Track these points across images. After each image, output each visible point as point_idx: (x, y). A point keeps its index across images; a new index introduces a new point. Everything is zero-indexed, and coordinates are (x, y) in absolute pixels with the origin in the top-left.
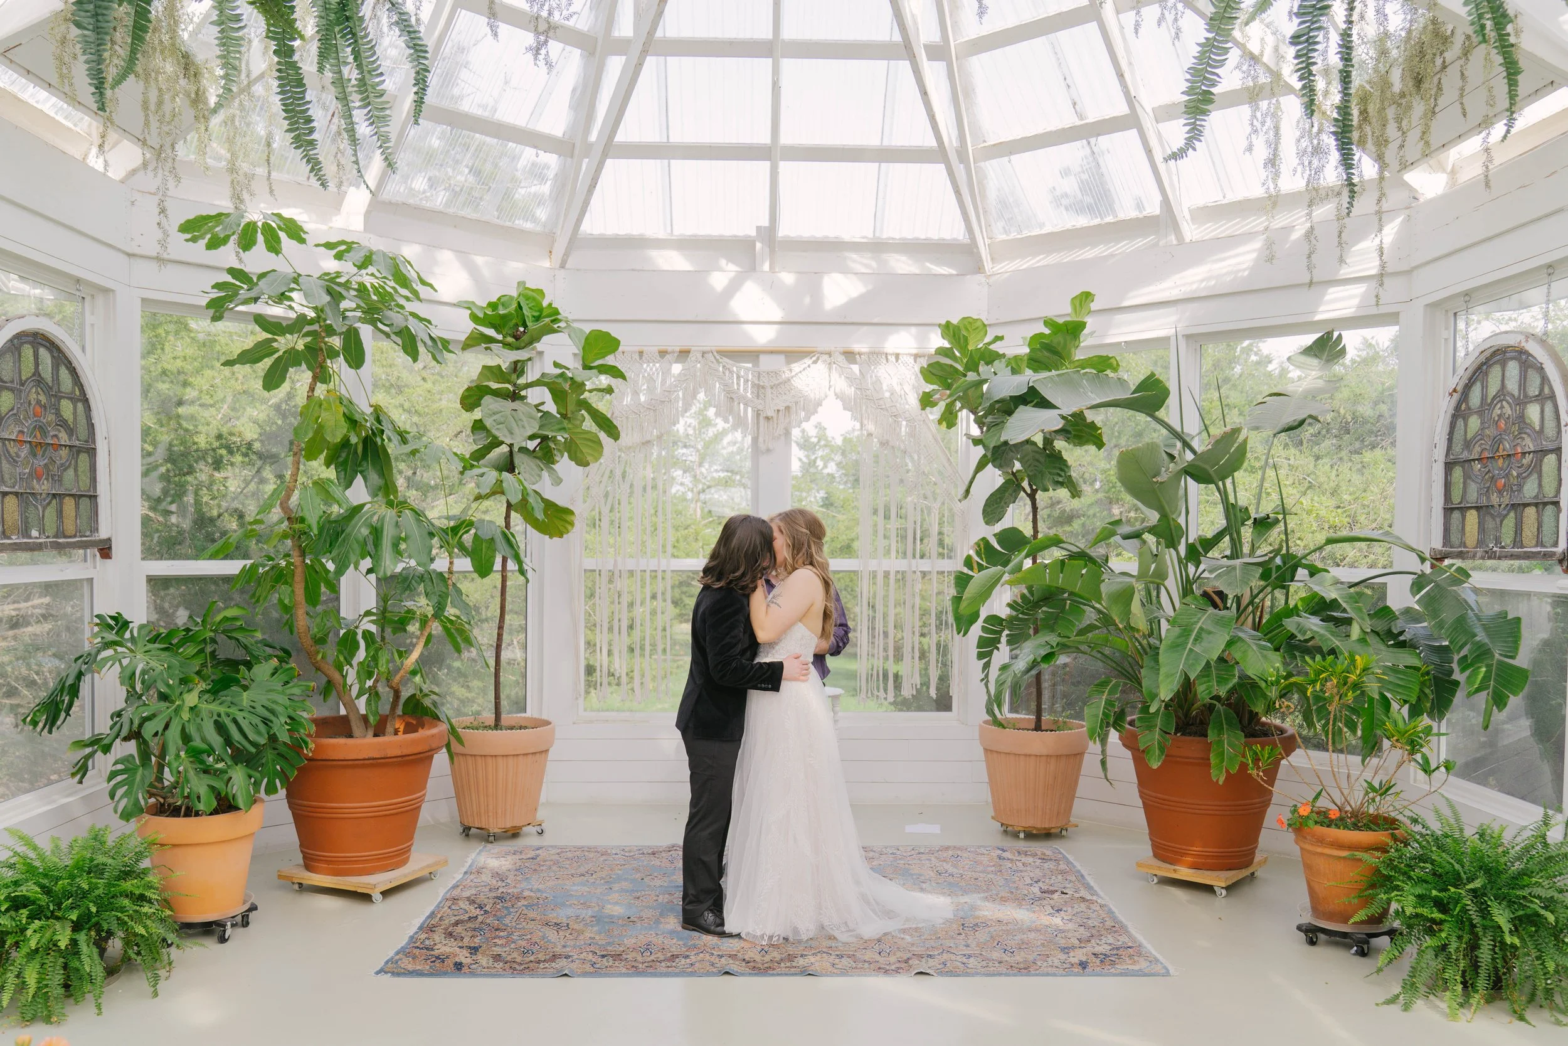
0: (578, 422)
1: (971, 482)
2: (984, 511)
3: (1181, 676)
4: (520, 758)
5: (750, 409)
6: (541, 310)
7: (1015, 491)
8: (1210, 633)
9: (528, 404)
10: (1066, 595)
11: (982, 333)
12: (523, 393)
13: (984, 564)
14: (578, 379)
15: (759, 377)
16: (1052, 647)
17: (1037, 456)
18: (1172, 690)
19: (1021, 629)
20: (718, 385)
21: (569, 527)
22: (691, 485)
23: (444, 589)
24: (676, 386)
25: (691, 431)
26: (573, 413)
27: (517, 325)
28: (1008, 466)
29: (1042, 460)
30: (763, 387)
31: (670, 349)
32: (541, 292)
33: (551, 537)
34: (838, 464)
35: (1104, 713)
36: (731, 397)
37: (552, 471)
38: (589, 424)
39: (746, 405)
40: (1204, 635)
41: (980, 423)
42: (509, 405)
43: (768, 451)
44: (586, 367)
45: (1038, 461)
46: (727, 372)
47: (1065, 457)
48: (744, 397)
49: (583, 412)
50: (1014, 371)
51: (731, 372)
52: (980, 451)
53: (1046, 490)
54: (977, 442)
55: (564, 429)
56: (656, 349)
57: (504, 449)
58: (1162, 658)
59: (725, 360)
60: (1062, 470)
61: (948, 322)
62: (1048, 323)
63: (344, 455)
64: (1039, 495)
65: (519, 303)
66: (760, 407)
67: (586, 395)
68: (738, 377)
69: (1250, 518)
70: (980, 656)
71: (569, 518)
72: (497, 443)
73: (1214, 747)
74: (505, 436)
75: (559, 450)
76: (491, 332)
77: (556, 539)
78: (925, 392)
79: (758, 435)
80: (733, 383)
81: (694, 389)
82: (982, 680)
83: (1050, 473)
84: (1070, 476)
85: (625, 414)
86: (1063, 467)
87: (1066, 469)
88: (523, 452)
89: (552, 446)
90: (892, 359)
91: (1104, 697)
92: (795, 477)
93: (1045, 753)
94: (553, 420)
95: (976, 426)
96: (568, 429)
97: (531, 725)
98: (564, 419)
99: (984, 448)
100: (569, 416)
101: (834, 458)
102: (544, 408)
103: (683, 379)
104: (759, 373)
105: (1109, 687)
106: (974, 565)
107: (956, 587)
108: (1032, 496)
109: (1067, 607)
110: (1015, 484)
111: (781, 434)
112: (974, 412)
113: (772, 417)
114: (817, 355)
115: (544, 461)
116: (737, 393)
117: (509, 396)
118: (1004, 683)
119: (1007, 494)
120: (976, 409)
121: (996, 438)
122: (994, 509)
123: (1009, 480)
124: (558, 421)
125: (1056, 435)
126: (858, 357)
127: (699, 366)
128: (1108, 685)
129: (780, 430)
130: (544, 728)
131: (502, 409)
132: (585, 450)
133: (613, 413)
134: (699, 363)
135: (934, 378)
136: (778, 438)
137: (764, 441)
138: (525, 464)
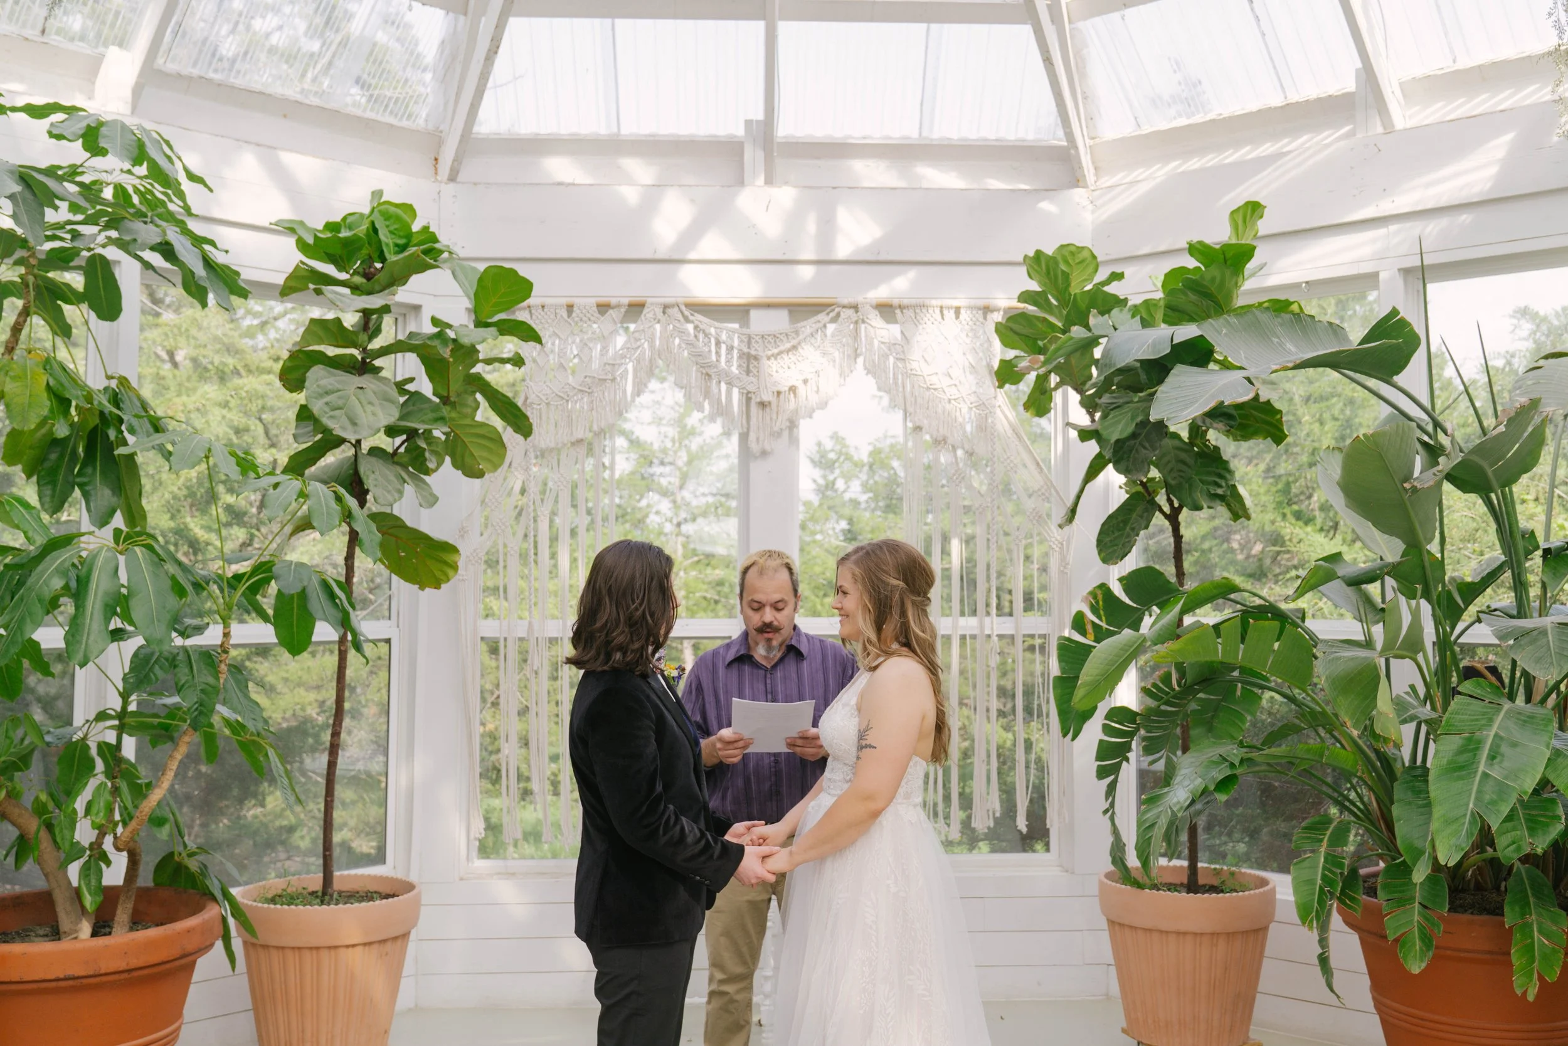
0: (469, 410)
1: (1078, 497)
2: (1099, 542)
3: (1472, 822)
4: (358, 951)
5: (735, 391)
6: (409, 235)
7: (1146, 510)
8: (1514, 745)
9: (385, 380)
10: (1236, 673)
11: (1090, 269)
12: (377, 363)
13: (1104, 625)
14: (465, 341)
15: (749, 343)
16: (1232, 765)
17: (1183, 456)
18: (1458, 848)
19: (1164, 728)
20: (686, 355)
21: (451, 572)
22: (669, 514)
23: (211, 680)
24: (624, 357)
25: (669, 445)
26: (459, 395)
27: (370, 260)
28: (1138, 470)
29: (1188, 461)
30: (756, 358)
31: (614, 301)
32: (409, 209)
33: (422, 588)
34: (864, 486)
35: (1324, 877)
36: (708, 373)
37: (421, 484)
38: (485, 414)
39: (730, 384)
40: (1504, 749)
41: (1090, 405)
42: (353, 381)
43: (764, 453)
44: (479, 324)
45: (1182, 462)
46: (701, 336)
47: (1225, 457)
48: (727, 374)
49: (479, 396)
50: (1146, 324)
51: (706, 335)
52: (1092, 448)
53: (1197, 508)
54: (1085, 435)
55: (441, 419)
56: (593, 301)
57: (346, 452)
58: (1435, 789)
59: (699, 317)
60: (1221, 477)
61: (1039, 254)
62: (1195, 249)
63: (53, 457)
64: (1184, 515)
65: (373, 223)
66: (751, 388)
67: (478, 368)
68: (718, 343)
69: (1537, 548)
70: (1102, 773)
71: (451, 558)
72: (332, 442)
73: (1517, 936)
74: (343, 428)
75: (433, 452)
76: (329, 269)
77: (429, 591)
78: (1002, 361)
79: (748, 429)
80: (710, 351)
81: (651, 360)
82: (1106, 812)
83: (1202, 482)
84: (1234, 486)
85: (544, 398)
86: (1222, 472)
87: (1228, 476)
88: (375, 456)
89: (424, 446)
90: (950, 315)
91: (1323, 850)
92: (807, 504)
93: (1209, 930)
94: (426, 406)
95: (1083, 411)
96: (452, 419)
97: (384, 890)
98: (444, 404)
99: (1099, 442)
100: (452, 399)
101: (858, 477)
102: (410, 387)
103: (635, 346)
104: (750, 337)
105: (1328, 833)
106: (1089, 628)
107: (1063, 664)
108: (1173, 518)
109: (1239, 693)
110: (1148, 498)
111: (784, 427)
112: (1079, 389)
113: (770, 403)
114: (837, 310)
115: (411, 469)
116: (716, 367)
117: (353, 368)
118: (1152, 825)
119: (1134, 516)
120: (1084, 383)
121: (1120, 427)
122: (1116, 538)
123: (1138, 493)
124: (435, 408)
125: (1208, 420)
126: (898, 311)
127: (658, 327)
128: (1327, 829)
129: (781, 423)
130: (401, 897)
131: (340, 387)
132: (477, 452)
133: (526, 398)
134: (659, 322)
135: (1016, 338)
136: (778, 435)
137: (758, 439)
138: (377, 473)
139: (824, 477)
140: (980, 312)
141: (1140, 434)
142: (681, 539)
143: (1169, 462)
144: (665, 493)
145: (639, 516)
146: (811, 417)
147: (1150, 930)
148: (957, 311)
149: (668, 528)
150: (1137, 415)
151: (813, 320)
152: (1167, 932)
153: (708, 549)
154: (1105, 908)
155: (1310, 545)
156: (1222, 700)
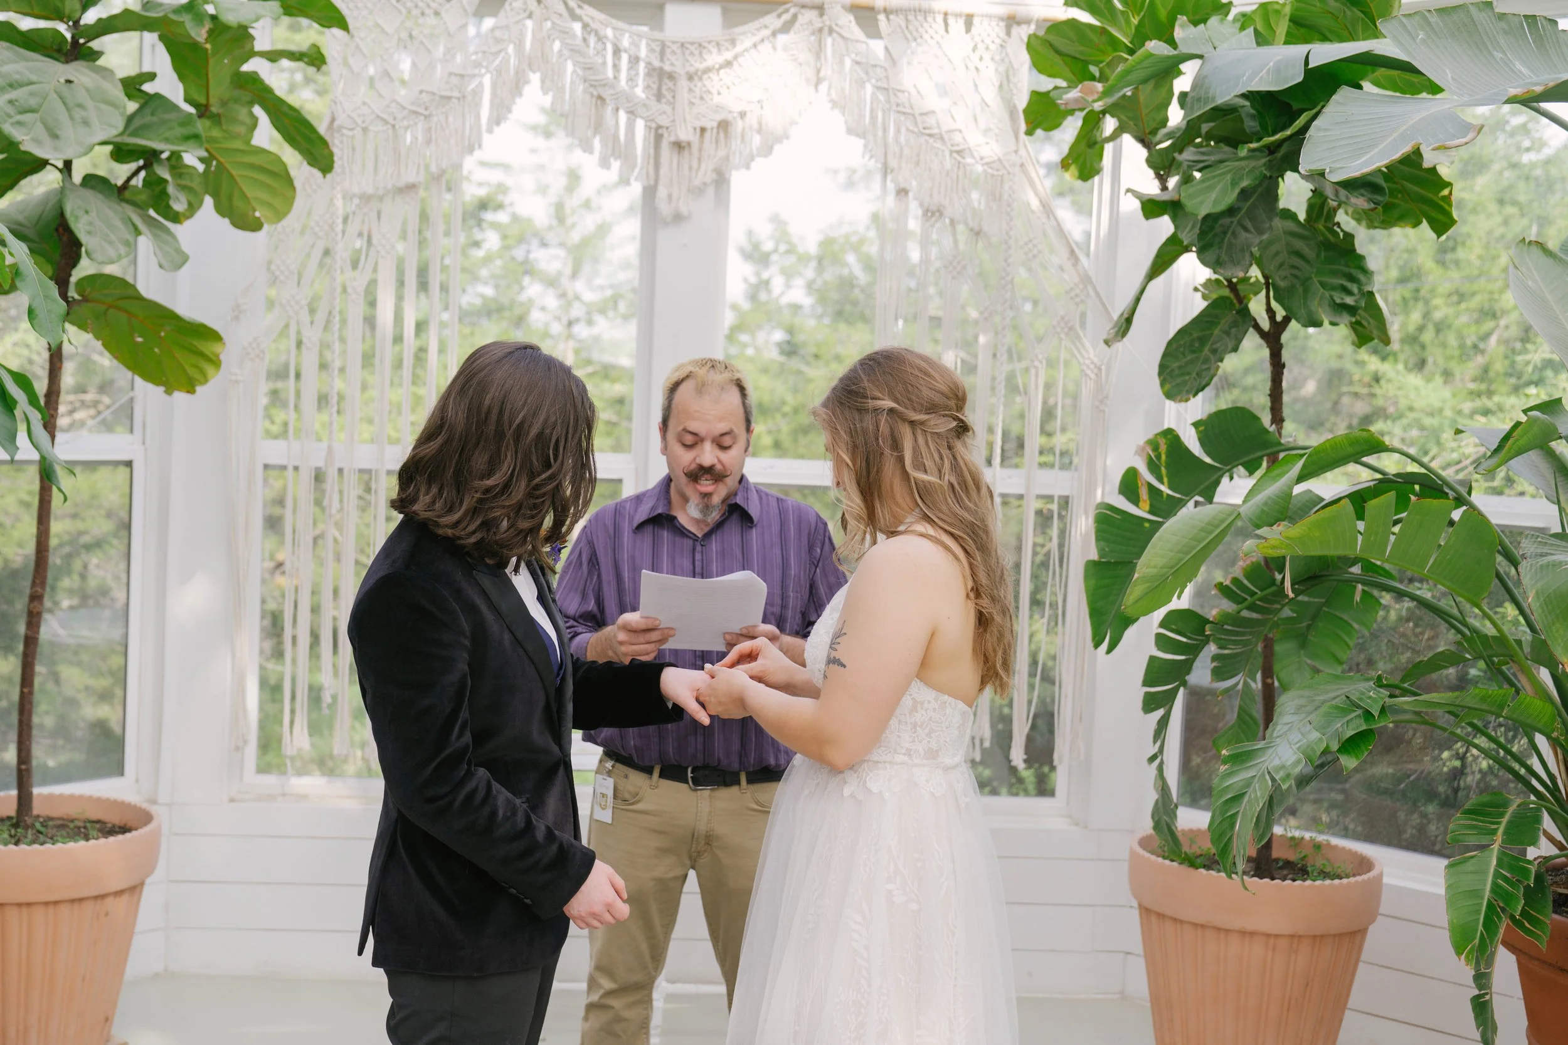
0: (241, 129)
1: (1137, 299)
2: (1163, 368)
4: (64, 909)
5: (640, 125)
7: (1235, 324)
9: (107, 72)
10: (1356, 570)
12: (95, 44)
13: (1166, 489)
14: (232, 20)
15: (662, 54)
16: (1368, 714)
17: (1299, 245)
19: (1245, 644)
20: (570, 67)
21: (210, 370)
22: (557, 311)
24: (477, 65)
26: (225, 104)
28: (1235, 262)
29: (1310, 253)
30: (671, 77)
33: (169, 392)
34: (810, 286)
35: (1495, 887)
36: (600, 94)
37: (164, 236)
38: (266, 136)
39: (631, 112)
41: (1162, 165)
42: (60, 71)
43: (678, 218)
45: (1299, 255)
46: (592, 40)
47: (1359, 250)
48: (629, 98)
49: (257, 110)
50: (1261, 40)
51: (600, 39)
52: (1165, 226)
53: (1313, 323)
54: (1152, 208)
55: (196, 137)
60: (1352, 279)
64: (1291, 332)
66: (663, 121)
68: (617, 51)
70: (1150, 703)
71: (209, 348)
72: (26, 165)
74: (37, 142)
75: (182, 188)
77: (179, 396)
78: (1035, 94)
79: (657, 181)
80: (604, 63)
81: (517, 73)
82: (1152, 759)
83: (1323, 285)
84: (1371, 294)
85: (359, 121)
86: (1355, 272)
87: (1362, 277)
88: (93, 188)
89: (167, 176)
90: (957, 26)
91: (1496, 847)
92: (734, 307)
93: (1288, 930)
94: (172, 116)
95: (1151, 173)
96: (213, 140)
97: (113, 818)
98: (201, 115)
99: (1174, 219)
100: (214, 110)
101: (800, 274)
102: (148, 87)
103: (494, 49)
104: (663, 46)
105: (1505, 821)
106: (1144, 493)
107: (1103, 543)
108: (1273, 338)
109: (1358, 598)
110: (1237, 306)
111: (708, 181)
112: (1144, 141)
113: (689, 144)
114: (793, 10)
115: (152, 212)
116: (612, 87)
117: (59, 51)
118: (1238, 798)
119: (1217, 331)
120: (1154, 132)
121: (1213, 196)
122: (1187, 363)
123: (1222, 299)
124: (187, 120)
125: (1343, 193)
126: (882, 17)
127: (529, 23)
128: (1502, 815)
129: (705, 173)
130: (134, 833)
131: (34, 78)
132: (251, 192)
133: (333, 120)
134: (530, 16)
135: (1058, 59)
136: (700, 191)
137: (670, 196)
138: (93, 214)
139: (758, 274)
140: (1002, 24)
141: (1239, 209)
142: (572, 344)
143: (1277, 253)
144: (551, 282)
145: (517, 311)
146: (748, 167)
147: (1203, 926)
148: (969, 20)
149: (556, 328)
150: (1241, 178)
151: (757, 24)
152: (1227, 931)
153: (607, 358)
154: (1136, 889)
155: (1400, 388)
156: (1324, 604)
